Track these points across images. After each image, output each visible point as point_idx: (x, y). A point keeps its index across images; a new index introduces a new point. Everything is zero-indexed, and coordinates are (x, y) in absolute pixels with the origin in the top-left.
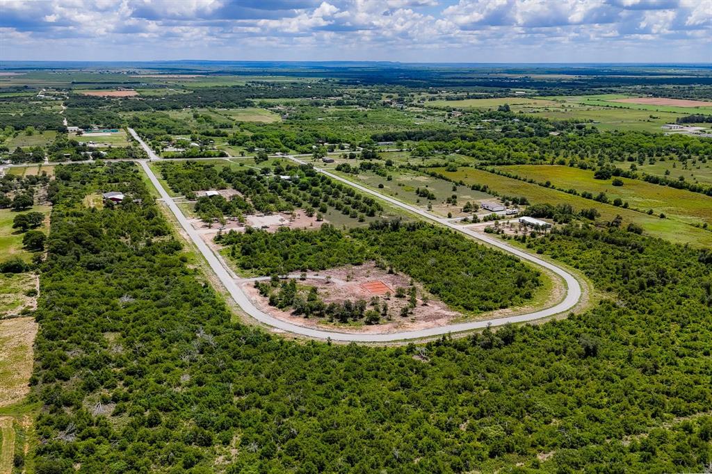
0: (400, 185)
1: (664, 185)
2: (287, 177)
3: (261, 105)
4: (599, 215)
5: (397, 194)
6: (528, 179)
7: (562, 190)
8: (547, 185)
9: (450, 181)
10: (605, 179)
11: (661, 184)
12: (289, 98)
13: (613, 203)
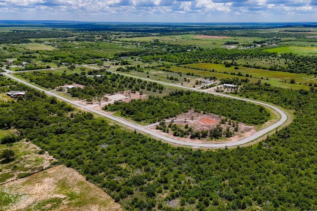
0: (155, 75)
1: (252, 68)
2: (99, 76)
3: (36, 42)
4: (249, 81)
5: (160, 80)
6: (204, 69)
7: (221, 73)
8: (213, 71)
9: (174, 72)
10: (230, 67)
11: (250, 67)
12: (46, 38)
13: (245, 76)
